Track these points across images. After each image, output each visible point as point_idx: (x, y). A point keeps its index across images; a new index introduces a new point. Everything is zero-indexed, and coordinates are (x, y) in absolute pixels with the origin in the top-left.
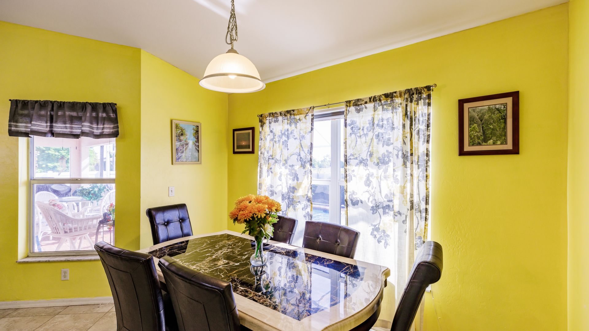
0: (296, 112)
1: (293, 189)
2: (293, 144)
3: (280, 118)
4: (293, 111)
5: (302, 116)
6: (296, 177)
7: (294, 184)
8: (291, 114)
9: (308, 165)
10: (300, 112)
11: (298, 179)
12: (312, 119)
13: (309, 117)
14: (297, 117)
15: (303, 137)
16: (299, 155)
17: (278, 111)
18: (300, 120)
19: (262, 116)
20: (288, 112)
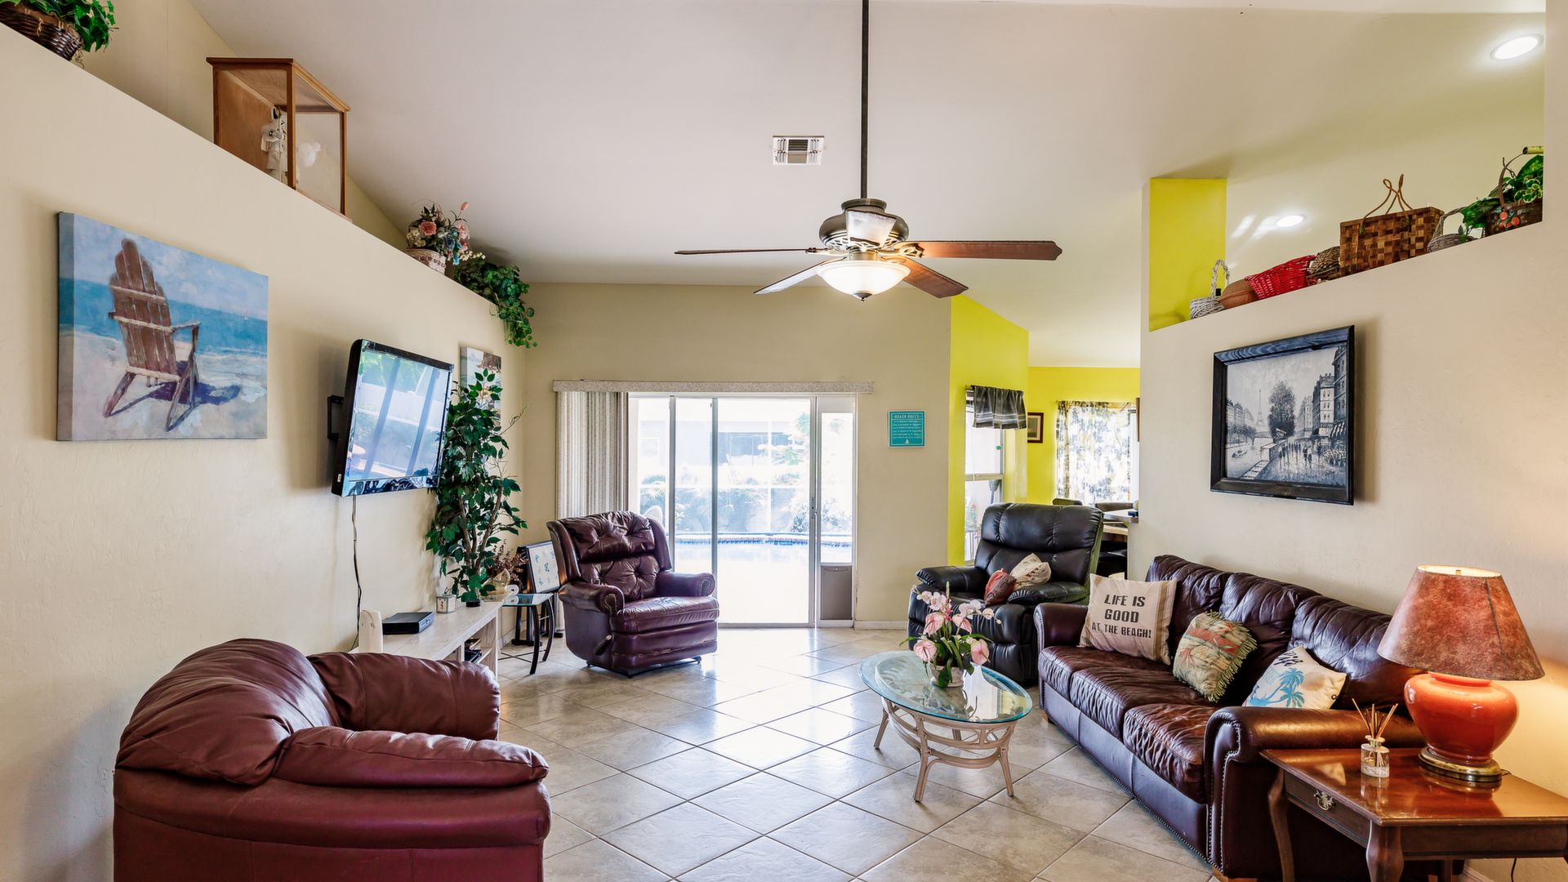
0: (1110, 405)
1: (1109, 481)
2: (1108, 437)
3: (1089, 408)
4: (1107, 403)
5: (1117, 411)
6: (1110, 468)
7: (1109, 475)
8: (1104, 407)
9: (1124, 457)
10: (1115, 406)
11: (1112, 471)
12: (1129, 415)
13: (1126, 412)
14: (1111, 410)
15: (1118, 430)
16: (1114, 447)
17: (1087, 400)
18: (1113, 412)
19: (1063, 402)
20: (1100, 404)
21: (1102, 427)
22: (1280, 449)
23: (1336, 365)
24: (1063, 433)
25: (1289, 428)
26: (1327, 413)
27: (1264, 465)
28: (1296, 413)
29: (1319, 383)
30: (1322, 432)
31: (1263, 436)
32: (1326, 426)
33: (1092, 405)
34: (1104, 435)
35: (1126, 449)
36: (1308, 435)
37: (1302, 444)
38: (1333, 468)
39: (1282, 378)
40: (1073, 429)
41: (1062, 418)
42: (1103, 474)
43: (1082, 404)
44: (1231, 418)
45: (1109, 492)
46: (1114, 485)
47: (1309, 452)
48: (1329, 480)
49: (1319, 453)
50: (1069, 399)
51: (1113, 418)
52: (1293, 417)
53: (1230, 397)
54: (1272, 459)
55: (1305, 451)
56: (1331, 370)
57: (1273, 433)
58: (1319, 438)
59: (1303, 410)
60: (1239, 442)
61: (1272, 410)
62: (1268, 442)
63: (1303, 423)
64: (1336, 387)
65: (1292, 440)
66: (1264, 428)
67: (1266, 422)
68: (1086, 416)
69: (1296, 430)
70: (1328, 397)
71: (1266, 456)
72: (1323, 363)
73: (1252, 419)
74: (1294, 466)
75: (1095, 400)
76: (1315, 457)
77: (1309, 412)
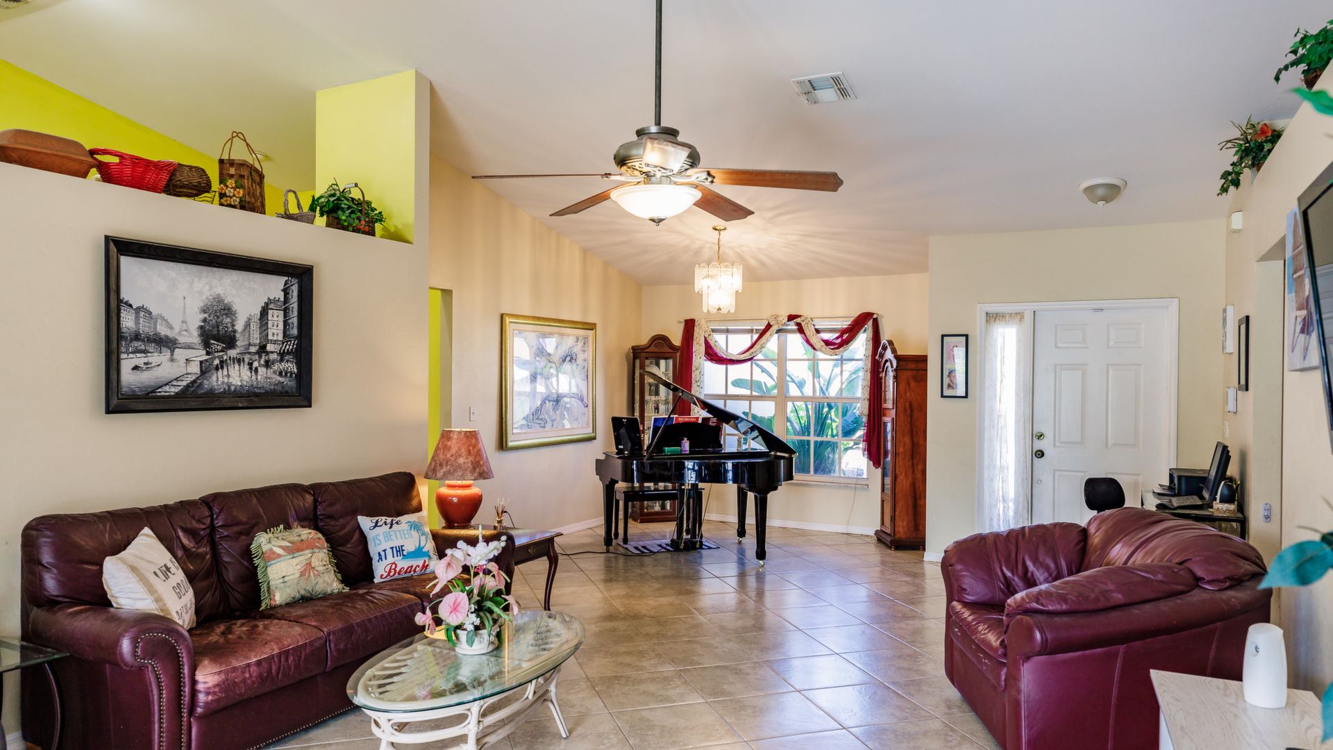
22: (217, 362)
23: (286, 291)
25: (230, 341)
26: (276, 330)
27: (191, 378)
28: (239, 326)
29: (267, 304)
30: (270, 347)
31: (188, 347)
32: (275, 342)
36: (253, 349)
37: (247, 358)
39: (219, 290)
44: (128, 321)
47: (256, 364)
49: (268, 364)
52: (235, 331)
53: (124, 295)
54: (203, 372)
55: (250, 364)
56: (281, 296)
57: (206, 345)
58: (267, 353)
59: (247, 325)
60: (145, 352)
61: (205, 320)
62: (201, 355)
63: (248, 338)
64: (286, 311)
65: (233, 353)
66: (195, 338)
67: (195, 333)
69: (238, 343)
70: (276, 318)
71: (195, 369)
72: (274, 286)
73: (171, 328)
76: (262, 371)
77: (255, 327)
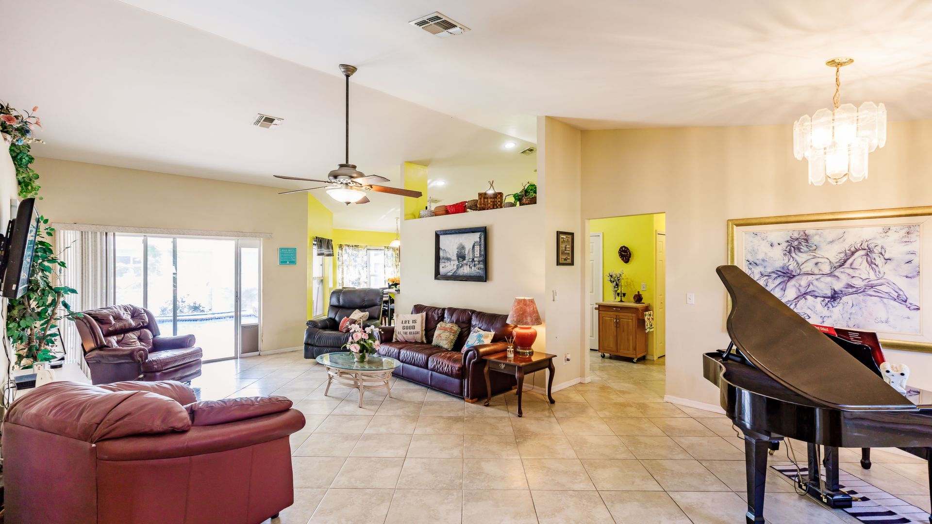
2: (359, 260)
3: (351, 248)
4: (358, 246)
5: (362, 249)
6: (360, 273)
9: (365, 269)
10: (361, 247)
12: (367, 251)
13: (366, 249)
14: (360, 249)
15: (363, 257)
17: (351, 244)
19: (341, 245)
20: (355, 246)
21: (357, 256)
22: (461, 265)
23: (480, 238)
24: (341, 258)
25: (464, 258)
26: (477, 253)
27: (455, 270)
28: (466, 253)
29: (474, 244)
30: (475, 259)
31: (454, 261)
32: (477, 257)
33: (352, 246)
34: (357, 259)
35: (365, 265)
36: (470, 260)
37: (469, 263)
38: (479, 271)
39: (461, 241)
40: (345, 257)
41: (340, 252)
42: (357, 276)
43: (348, 246)
44: (442, 254)
45: (359, 284)
46: (361, 280)
47: (471, 266)
48: (478, 274)
49: (475, 266)
50: (343, 243)
51: (361, 252)
52: (465, 254)
53: (441, 246)
54: (457, 269)
55: (470, 266)
56: (478, 240)
57: (458, 259)
58: (474, 261)
59: (469, 252)
60: (445, 262)
61: (458, 252)
62: (456, 263)
63: (469, 257)
64: (480, 245)
65: (465, 262)
66: (455, 258)
67: (456, 256)
68: (350, 251)
69: (466, 258)
70: (477, 248)
71: (455, 267)
72: (476, 237)
73: (450, 255)
74: (466, 270)
75: (354, 244)
76: (473, 268)
77: (471, 253)
